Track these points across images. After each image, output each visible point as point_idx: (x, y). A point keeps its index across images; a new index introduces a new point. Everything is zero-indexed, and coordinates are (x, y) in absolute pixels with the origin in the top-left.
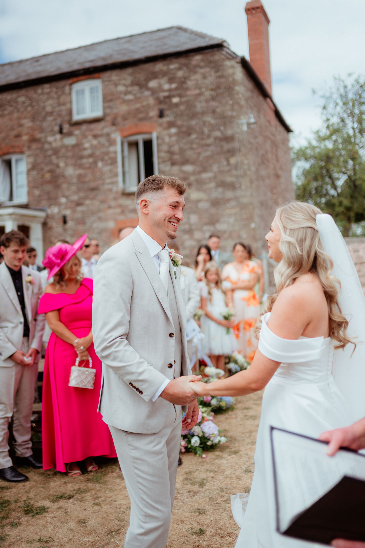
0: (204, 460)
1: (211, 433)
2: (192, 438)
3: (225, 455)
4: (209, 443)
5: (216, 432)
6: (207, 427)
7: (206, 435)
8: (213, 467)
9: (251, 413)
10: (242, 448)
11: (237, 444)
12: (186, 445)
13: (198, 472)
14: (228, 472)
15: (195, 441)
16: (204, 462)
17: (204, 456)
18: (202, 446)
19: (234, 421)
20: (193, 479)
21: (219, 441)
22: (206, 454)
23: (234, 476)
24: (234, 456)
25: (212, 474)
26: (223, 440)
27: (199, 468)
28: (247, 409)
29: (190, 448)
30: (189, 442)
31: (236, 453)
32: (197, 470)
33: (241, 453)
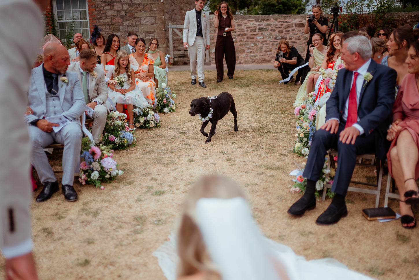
0: (102, 191)
1: (109, 167)
2: (92, 173)
3: (122, 186)
4: (107, 176)
5: (114, 167)
6: (106, 163)
7: (105, 170)
8: (108, 198)
9: (149, 148)
10: (137, 179)
11: (133, 175)
12: (86, 178)
13: (94, 202)
14: (121, 202)
15: (95, 175)
16: (101, 193)
17: (102, 187)
18: (101, 179)
19: (133, 155)
20: (89, 210)
21: (117, 174)
22: (104, 186)
23: (126, 205)
24: (129, 186)
25: (106, 204)
26: (120, 172)
27: (96, 199)
28: (146, 145)
29: (90, 181)
30: (89, 176)
31: (131, 183)
32: (94, 200)
33: (136, 183)
